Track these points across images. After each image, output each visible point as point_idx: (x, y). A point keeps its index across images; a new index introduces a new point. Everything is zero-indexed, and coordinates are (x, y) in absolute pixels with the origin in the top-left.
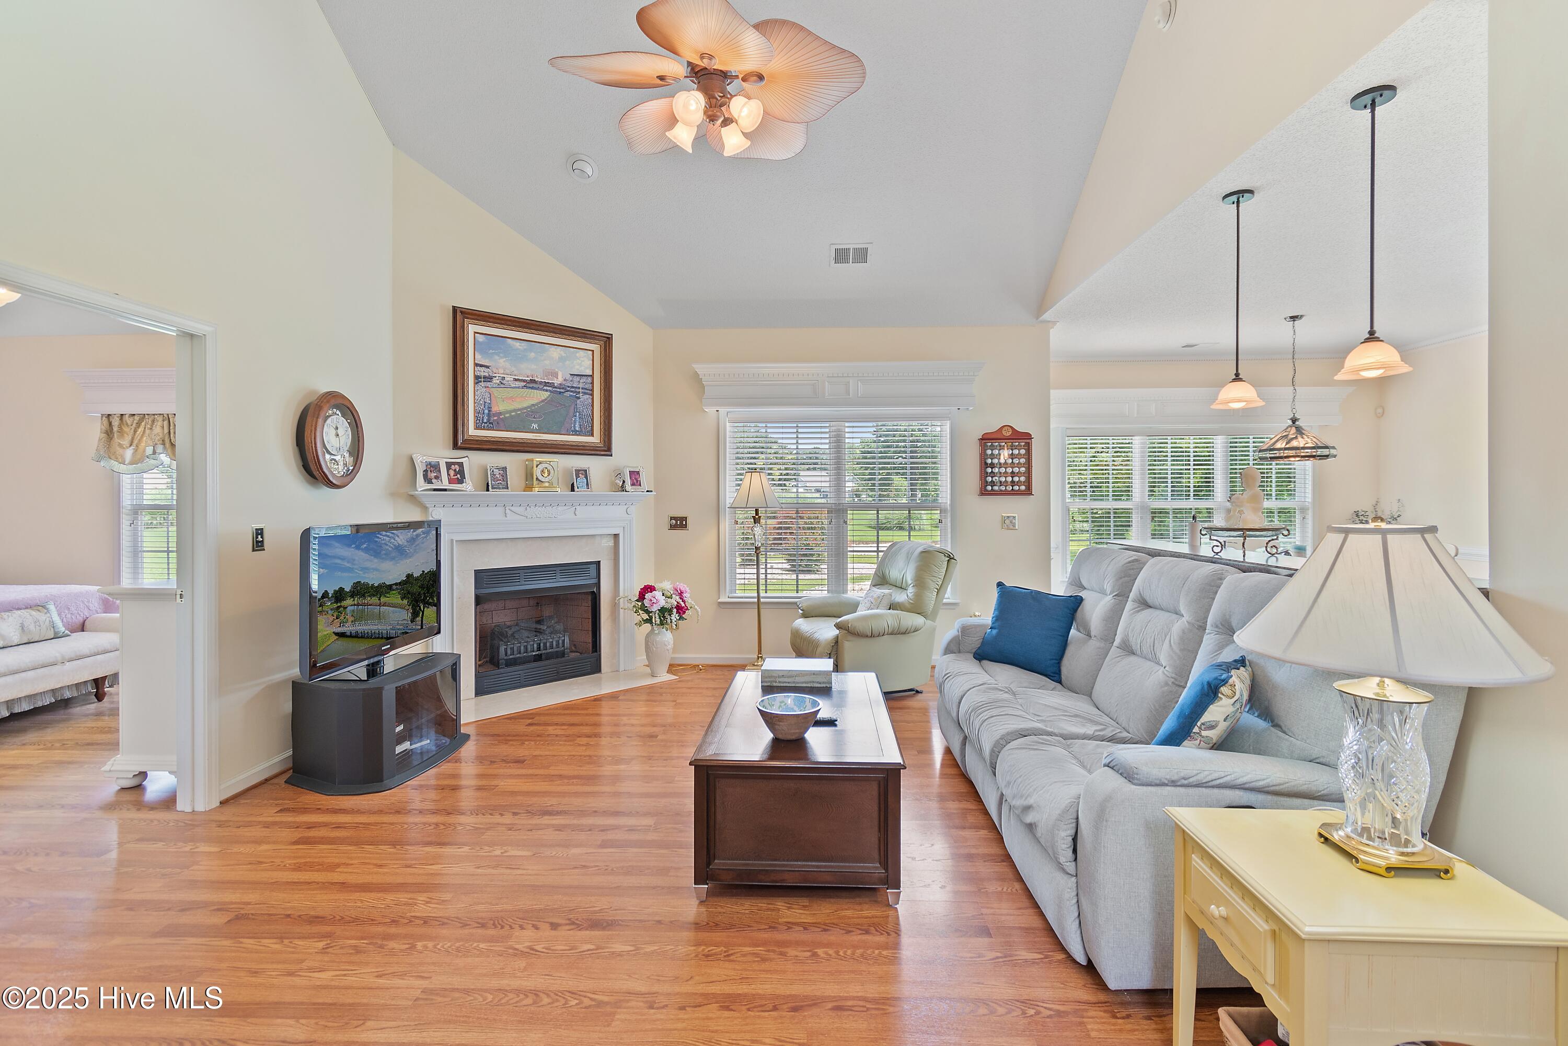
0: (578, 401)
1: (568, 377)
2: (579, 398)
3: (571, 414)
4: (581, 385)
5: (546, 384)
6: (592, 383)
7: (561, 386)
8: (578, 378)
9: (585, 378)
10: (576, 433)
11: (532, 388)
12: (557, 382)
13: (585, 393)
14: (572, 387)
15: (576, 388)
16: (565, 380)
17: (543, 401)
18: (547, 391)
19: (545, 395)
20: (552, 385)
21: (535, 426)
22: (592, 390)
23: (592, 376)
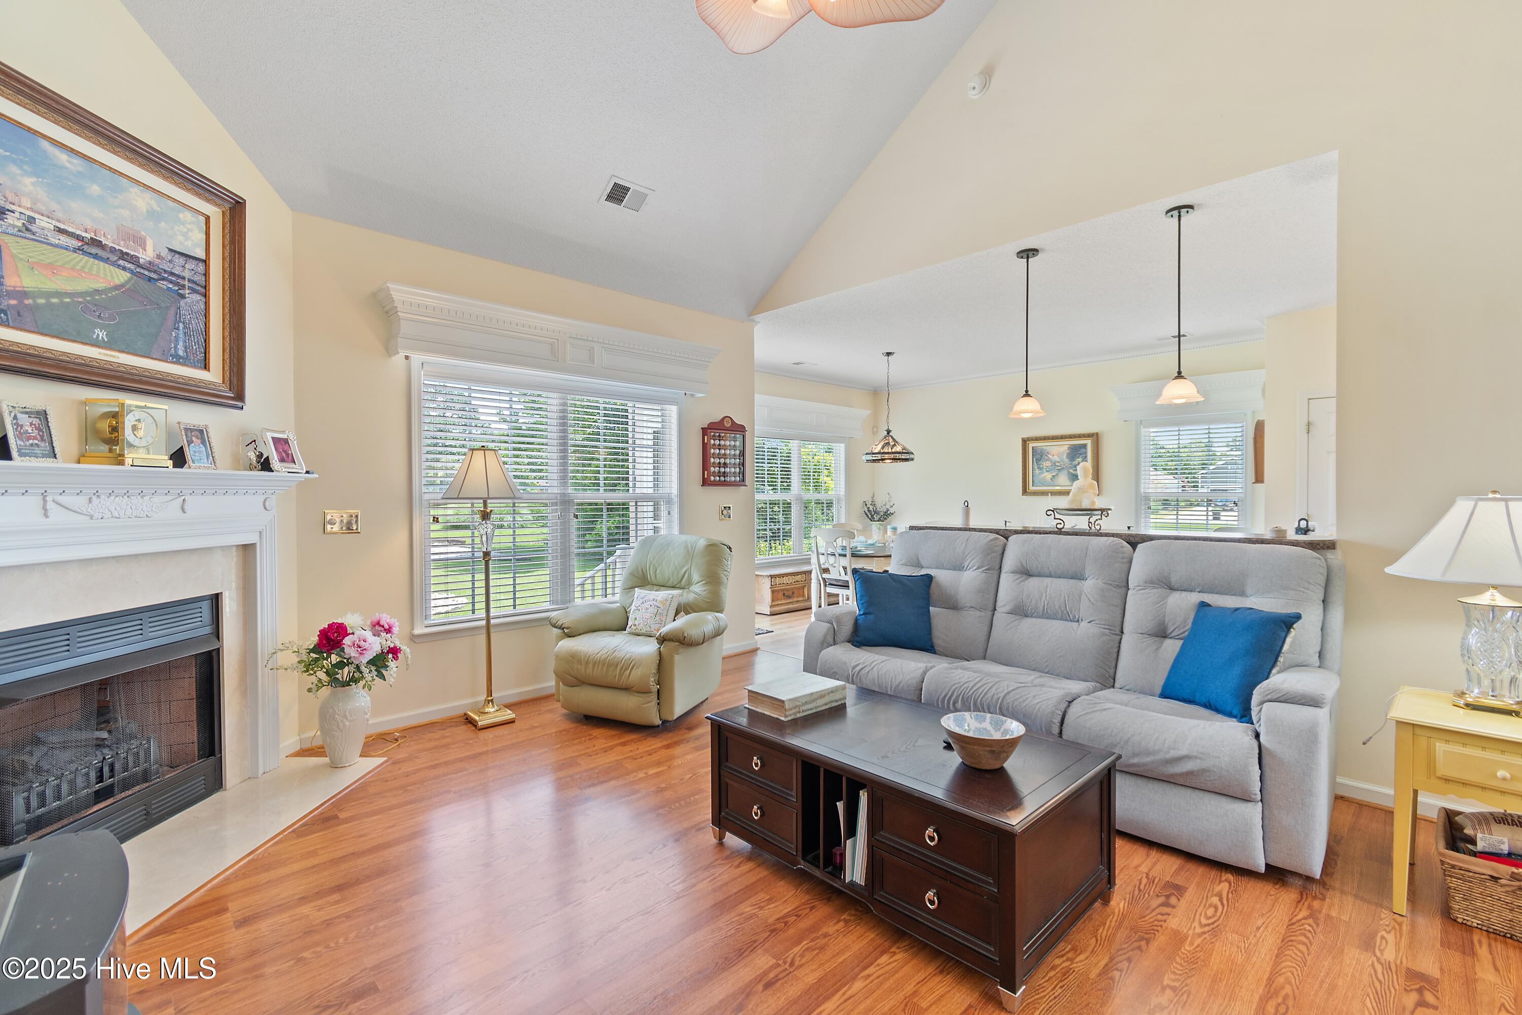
0: (182, 303)
1: (164, 253)
2: (183, 297)
3: (170, 323)
4: (187, 274)
5: (123, 255)
6: (206, 274)
7: (150, 267)
8: (182, 260)
9: (194, 262)
10: (178, 360)
11: (95, 257)
12: (146, 255)
13: (194, 291)
14: (172, 274)
15: (178, 276)
16: (159, 257)
17: (117, 287)
18: (124, 269)
19: (121, 277)
20: (134, 260)
21: (101, 334)
22: (206, 287)
23: (206, 262)
